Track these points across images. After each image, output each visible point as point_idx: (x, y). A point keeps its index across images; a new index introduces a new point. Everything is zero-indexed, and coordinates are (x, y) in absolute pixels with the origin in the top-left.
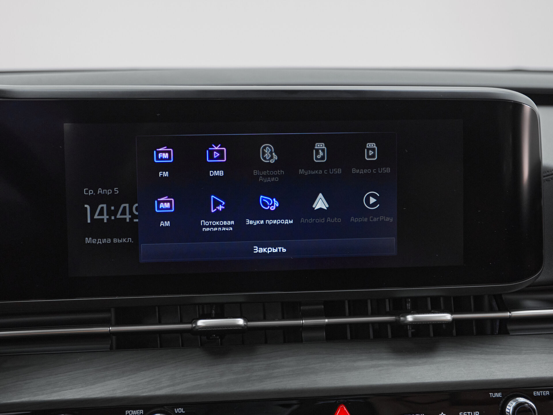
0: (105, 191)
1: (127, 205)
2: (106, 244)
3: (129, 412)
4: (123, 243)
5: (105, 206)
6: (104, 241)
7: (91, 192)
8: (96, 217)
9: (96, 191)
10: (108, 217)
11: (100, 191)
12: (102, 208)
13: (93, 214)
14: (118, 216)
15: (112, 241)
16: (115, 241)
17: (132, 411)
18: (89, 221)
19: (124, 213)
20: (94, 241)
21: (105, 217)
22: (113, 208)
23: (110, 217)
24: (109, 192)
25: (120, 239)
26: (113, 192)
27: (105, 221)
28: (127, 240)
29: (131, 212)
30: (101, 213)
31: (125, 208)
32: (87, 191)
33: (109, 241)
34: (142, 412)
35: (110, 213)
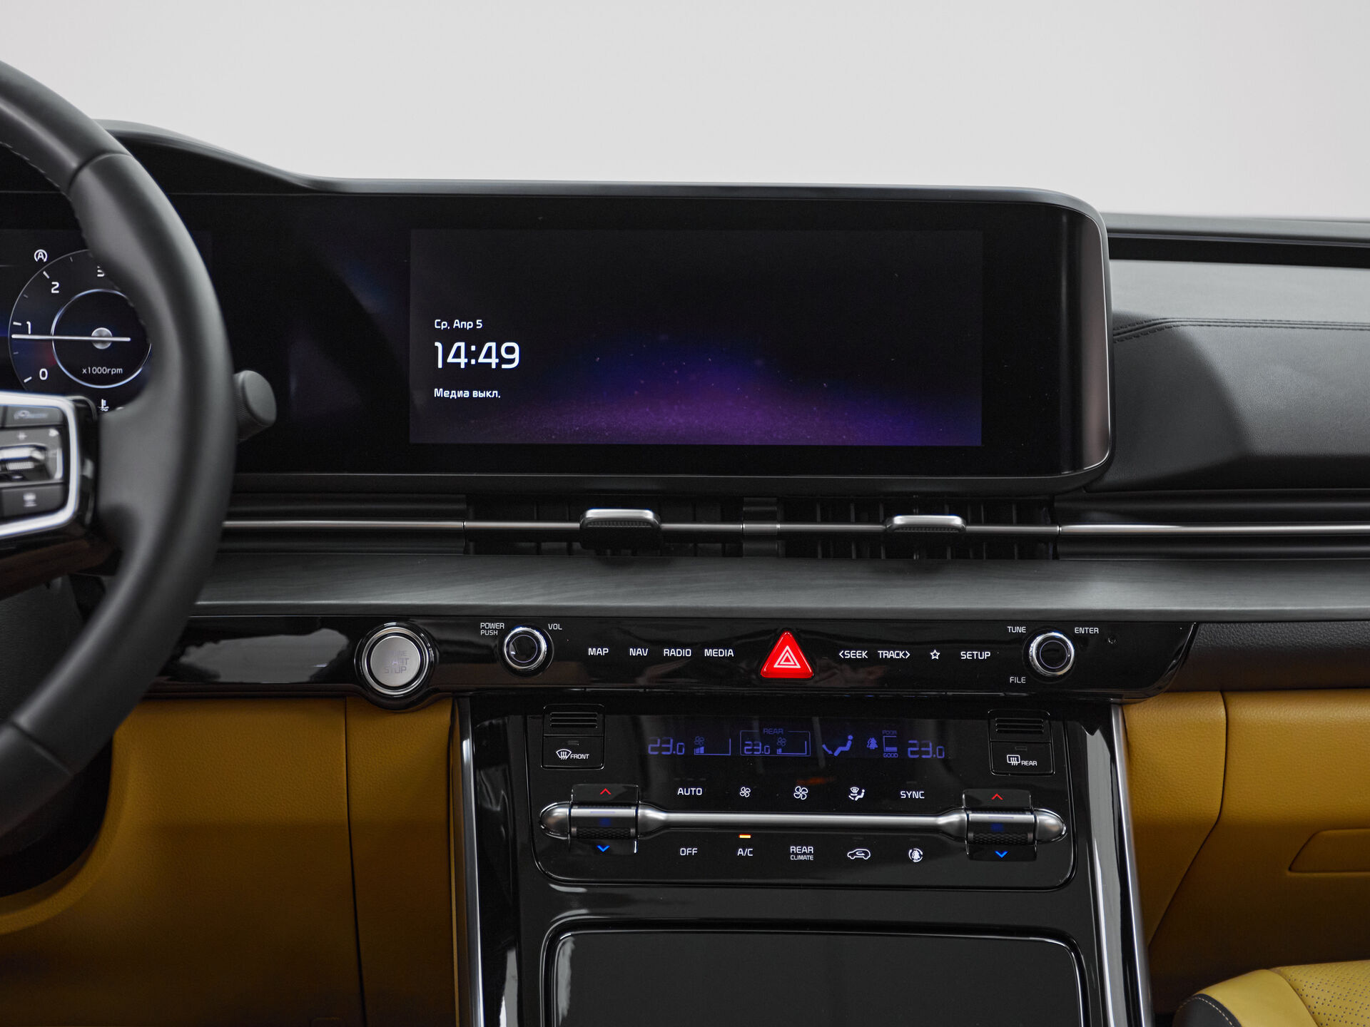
0: (463, 325)
1: (493, 345)
2: (462, 398)
3: (485, 625)
4: (485, 398)
5: (462, 345)
6: (460, 394)
7: (445, 325)
8: (450, 360)
9: (451, 324)
10: (466, 360)
11: (457, 324)
12: (459, 348)
13: (445, 356)
14: (481, 360)
15: (471, 394)
16: (475, 394)
17: (489, 624)
18: (440, 366)
19: (488, 355)
20: (446, 394)
21: (463, 361)
22: (473, 348)
23: (469, 361)
24: (468, 325)
25: (482, 392)
26: (475, 325)
27: (463, 366)
28: (491, 394)
29: (499, 355)
30: (457, 355)
31: (490, 348)
32: (439, 324)
33: (467, 394)
34: (502, 625)
35: (469, 355)
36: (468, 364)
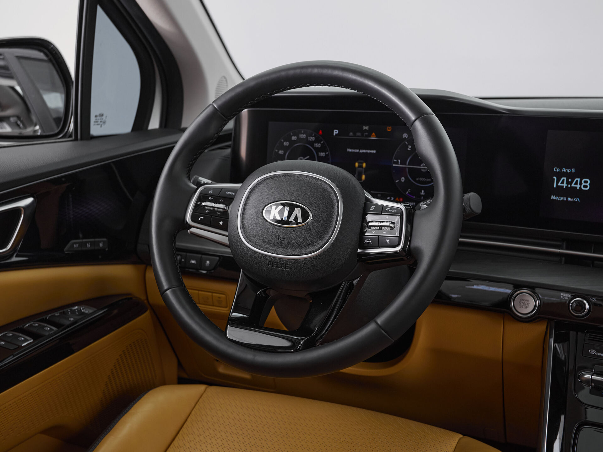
0: (566, 170)
1: (579, 180)
2: (563, 201)
3: (563, 294)
4: (573, 201)
5: (565, 179)
6: (562, 198)
7: (558, 170)
8: (559, 184)
9: (561, 170)
10: (566, 185)
11: (564, 170)
12: (564, 180)
13: (558, 182)
14: (573, 185)
15: (567, 199)
16: (569, 199)
17: (565, 294)
18: (555, 186)
19: (576, 183)
20: (556, 198)
21: (565, 185)
22: (570, 180)
23: (568, 185)
24: (569, 171)
25: (572, 198)
26: (571, 171)
28: (576, 200)
29: (581, 184)
30: (563, 182)
31: (577, 181)
32: (556, 169)
33: (565, 199)
34: (570, 296)
35: (568, 183)
36: (566, 187)
